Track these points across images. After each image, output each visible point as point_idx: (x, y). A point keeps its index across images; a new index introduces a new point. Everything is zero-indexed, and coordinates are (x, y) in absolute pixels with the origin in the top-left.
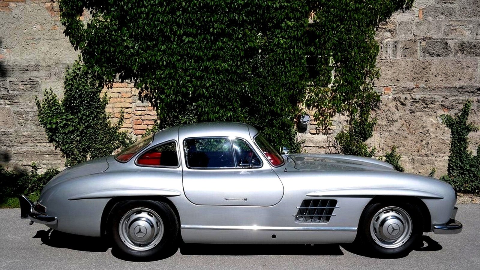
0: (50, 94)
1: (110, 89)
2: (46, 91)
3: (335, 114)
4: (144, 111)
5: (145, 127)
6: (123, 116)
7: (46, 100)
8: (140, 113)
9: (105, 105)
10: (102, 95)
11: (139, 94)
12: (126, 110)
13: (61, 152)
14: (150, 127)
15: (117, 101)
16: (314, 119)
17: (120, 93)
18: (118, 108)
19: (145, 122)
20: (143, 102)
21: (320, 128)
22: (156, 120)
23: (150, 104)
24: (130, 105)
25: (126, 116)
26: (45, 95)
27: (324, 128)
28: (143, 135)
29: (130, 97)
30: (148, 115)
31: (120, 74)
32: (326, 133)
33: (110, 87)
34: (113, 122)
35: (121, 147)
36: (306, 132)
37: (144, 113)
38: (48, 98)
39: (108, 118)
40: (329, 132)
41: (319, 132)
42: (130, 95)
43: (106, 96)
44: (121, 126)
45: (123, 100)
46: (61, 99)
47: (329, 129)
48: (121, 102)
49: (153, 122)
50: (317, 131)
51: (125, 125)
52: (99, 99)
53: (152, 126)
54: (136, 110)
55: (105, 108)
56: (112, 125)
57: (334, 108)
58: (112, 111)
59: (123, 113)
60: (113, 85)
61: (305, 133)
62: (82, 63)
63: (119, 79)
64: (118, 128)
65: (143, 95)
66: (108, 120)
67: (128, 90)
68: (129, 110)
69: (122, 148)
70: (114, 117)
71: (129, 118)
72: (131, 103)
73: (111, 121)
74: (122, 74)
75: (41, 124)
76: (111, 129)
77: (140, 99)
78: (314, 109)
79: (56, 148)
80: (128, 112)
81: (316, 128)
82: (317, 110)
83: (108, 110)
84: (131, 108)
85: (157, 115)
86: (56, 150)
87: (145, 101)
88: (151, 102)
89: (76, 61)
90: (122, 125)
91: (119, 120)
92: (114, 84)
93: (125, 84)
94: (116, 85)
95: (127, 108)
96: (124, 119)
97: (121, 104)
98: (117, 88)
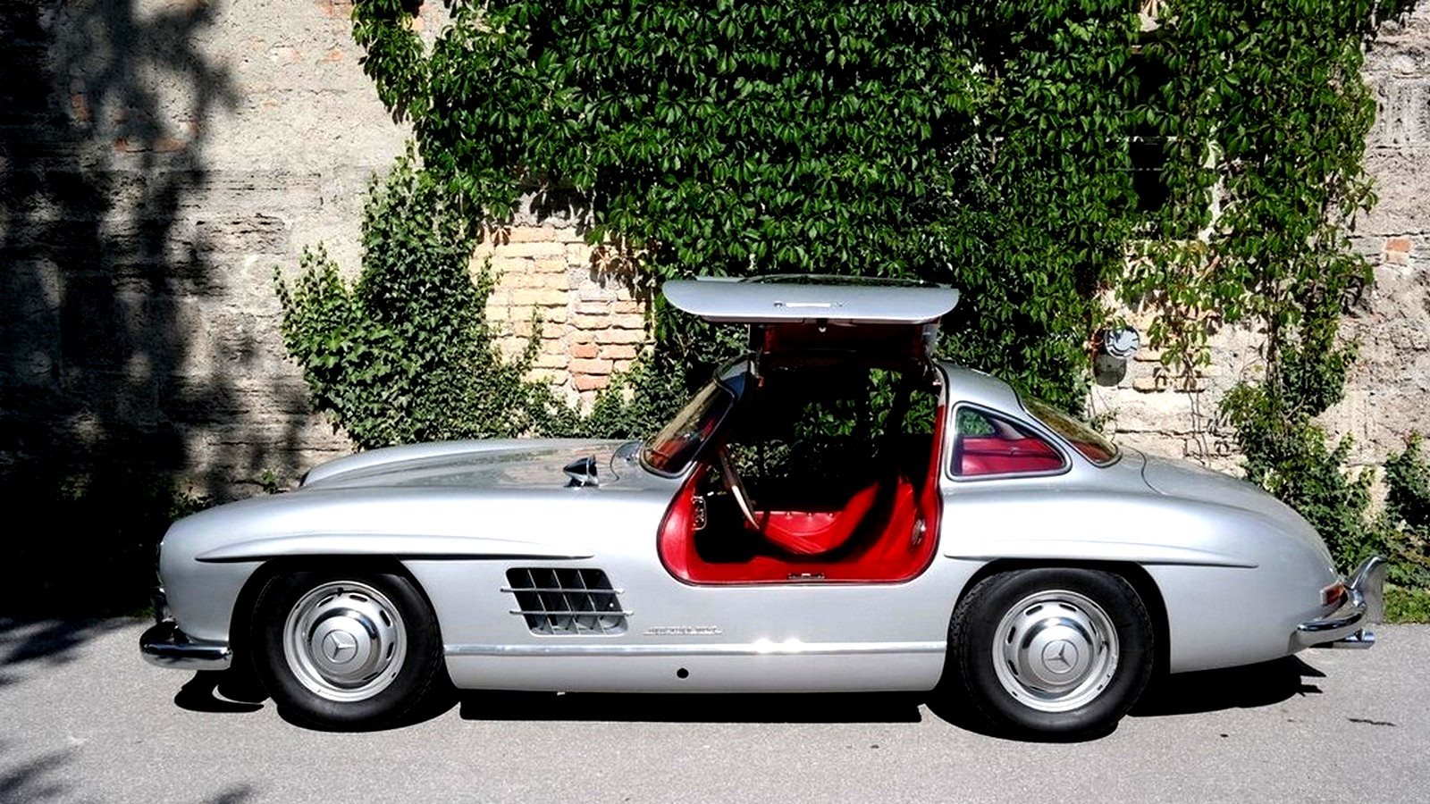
0: (320, 263)
1: (501, 246)
2: (306, 252)
3: (1220, 326)
4: (604, 314)
5: (607, 367)
6: (540, 332)
7: (306, 280)
8: (591, 322)
9: (486, 296)
10: (474, 267)
11: (590, 261)
12: (550, 314)
13: (351, 440)
14: (623, 367)
15: (522, 284)
16: (1148, 341)
17: (530, 258)
18: (524, 306)
19: (607, 351)
20: (603, 285)
21: (1168, 371)
22: (642, 346)
23: (624, 293)
24: (562, 298)
25: (548, 330)
26: (304, 266)
28: (599, 392)
29: (563, 272)
30: (616, 327)
31: (534, 195)
32: (1188, 388)
33: (501, 239)
34: (509, 350)
35: (532, 428)
36: (1120, 384)
37: (603, 322)
38: (312, 274)
39: (495, 337)
40: (1199, 384)
41: (1165, 384)
42: (561, 265)
43: (489, 267)
44: (534, 363)
45: (539, 280)
46: (351, 279)
47: (1200, 375)
48: (534, 288)
49: (631, 352)
50: (1156, 383)
51: (544, 360)
52: (468, 277)
53: (629, 362)
54: (578, 313)
55: (484, 304)
56: (505, 361)
57: (1217, 306)
58: (505, 316)
59: (540, 321)
60: (509, 234)
61: (1122, 388)
62: (417, 165)
63: (532, 214)
64: (522, 368)
65: (603, 263)
66: (493, 344)
67: (558, 248)
68: (558, 313)
69: (536, 431)
70: (511, 335)
71: (557, 339)
72: (566, 291)
73: (502, 349)
74: (540, 196)
75: (292, 356)
76: (503, 371)
77: (593, 277)
78: (1148, 310)
79: (336, 427)
80: (556, 320)
81: (1156, 371)
82: (1161, 312)
83: (494, 311)
84: (564, 306)
85: (647, 328)
86: (334, 433)
87: (610, 283)
88: (630, 286)
89: (398, 158)
90: (536, 359)
91: (526, 343)
92: (513, 229)
93: (546, 230)
94: (517, 233)
95: (551, 307)
96: (542, 341)
97: (534, 292)
98: (523, 242)
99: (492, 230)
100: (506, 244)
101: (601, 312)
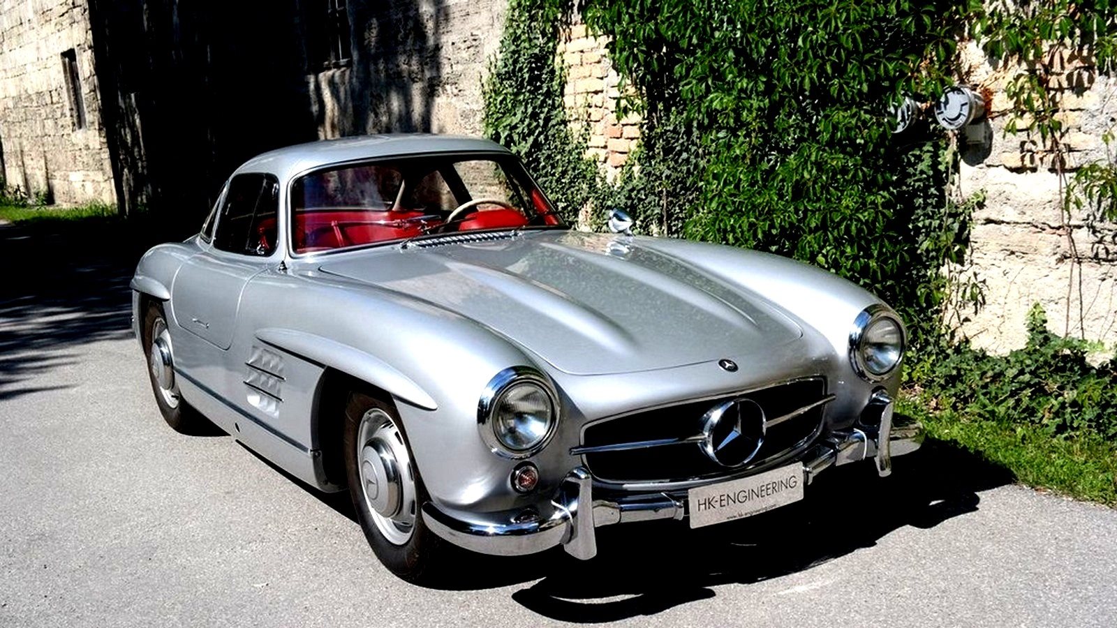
0: (495, 67)
1: (568, 43)
2: (489, 60)
3: (1091, 80)
5: (627, 146)
6: (589, 116)
9: (563, 87)
10: (557, 61)
12: (595, 99)
14: (632, 146)
15: (579, 75)
16: (1011, 105)
17: (582, 52)
18: (582, 94)
19: (626, 132)
20: (618, 74)
21: (1034, 143)
22: (641, 125)
23: (629, 78)
24: (598, 85)
25: (594, 114)
26: (489, 70)
27: (1049, 143)
28: (622, 169)
29: (600, 62)
32: (1058, 166)
33: (567, 37)
34: (576, 132)
35: (591, 200)
36: (987, 161)
38: (493, 76)
39: (570, 121)
40: (1069, 161)
41: (1032, 160)
42: (597, 56)
43: (563, 61)
44: (589, 144)
45: (587, 70)
47: (1070, 150)
48: (585, 77)
49: (638, 132)
50: (1023, 159)
51: (593, 140)
52: (553, 72)
53: (636, 142)
54: (609, 98)
55: (562, 94)
56: (575, 142)
57: (1085, 53)
58: (573, 104)
59: (590, 106)
60: (571, 32)
61: (989, 166)
63: (579, 14)
64: (583, 147)
66: (569, 127)
67: (594, 42)
68: (598, 99)
69: (592, 203)
70: (577, 119)
71: (600, 121)
72: (602, 78)
73: (573, 131)
76: (573, 150)
77: (613, 66)
78: (1010, 63)
80: (597, 105)
81: (1023, 144)
82: (1024, 66)
83: (568, 101)
84: (602, 91)
90: (590, 140)
92: (573, 28)
94: (575, 31)
95: (596, 93)
96: (592, 123)
97: (586, 81)
98: (578, 38)
99: (564, 31)
100: (571, 40)
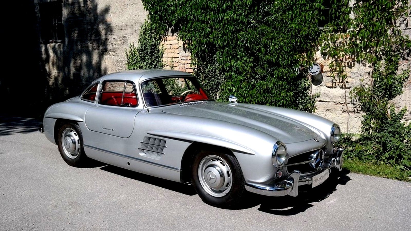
0: (133, 47)
1: (165, 42)
2: (131, 45)
4: (186, 60)
6: (173, 65)
7: (131, 52)
8: (184, 62)
9: (162, 55)
10: (160, 47)
11: (183, 45)
12: (176, 60)
15: (169, 52)
17: (171, 45)
18: (170, 58)
19: (187, 70)
20: (186, 52)
21: (336, 80)
22: (194, 69)
23: (190, 54)
24: (177, 55)
25: (175, 64)
26: (130, 48)
27: (341, 81)
29: (178, 48)
30: (189, 64)
31: (171, 28)
32: (343, 87)
36: (321, 84)
37: (187, 62)
38: (132, 50)
39: (164, 66)
40: (347, 86)
41: (336, 85)
42: (177, 46)
43: (163, 47)
45: (173, 51)
47: (347, 82)
48: (172, 53)
49: (192, 70)
50: (332, 84)
52: (159, 50)
54: (182, 60)
55: (162, 57)
57: (353, 57)
58: (166, 61)
59: (173, 62)
60: (167, 38)
61: (321, 86)
62: (149, 21)
63: (171, 33)
65: (186, 46)
66: (164, 68)
68: (177, 60)
70: (168, 66)
71: (177, 67)
72: (179, 53)
74: (172, 28)
77: (184, 50)
81: (333, 80)
83: (164, 59)
84: (178, 57)
87: (187, 51)
88: (191, 52)
89: (145, 20)
91: (171, 68)
93: (174, 37)
94: (169, 38)
95: (176, 58)
96: (174, 67)
97: (172, 54)
98: (170, 40)
99: (164, 38)
100: (166, 41)
101: (186, 59)
